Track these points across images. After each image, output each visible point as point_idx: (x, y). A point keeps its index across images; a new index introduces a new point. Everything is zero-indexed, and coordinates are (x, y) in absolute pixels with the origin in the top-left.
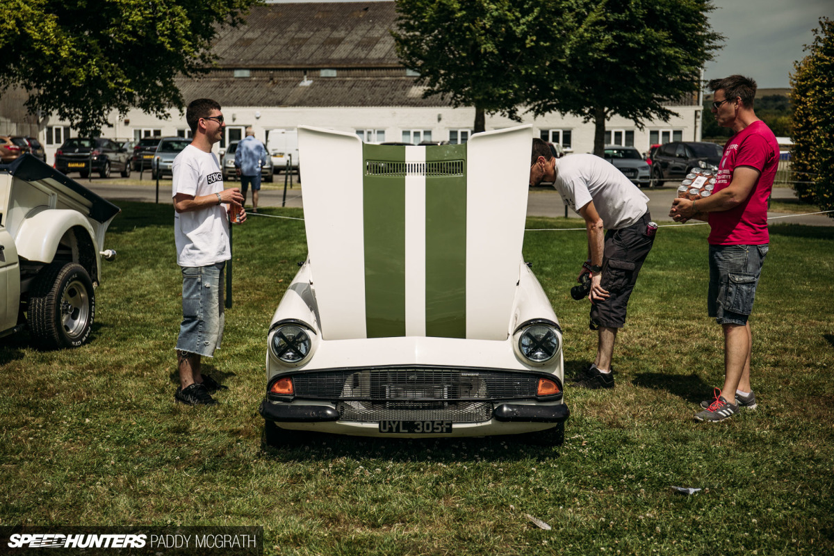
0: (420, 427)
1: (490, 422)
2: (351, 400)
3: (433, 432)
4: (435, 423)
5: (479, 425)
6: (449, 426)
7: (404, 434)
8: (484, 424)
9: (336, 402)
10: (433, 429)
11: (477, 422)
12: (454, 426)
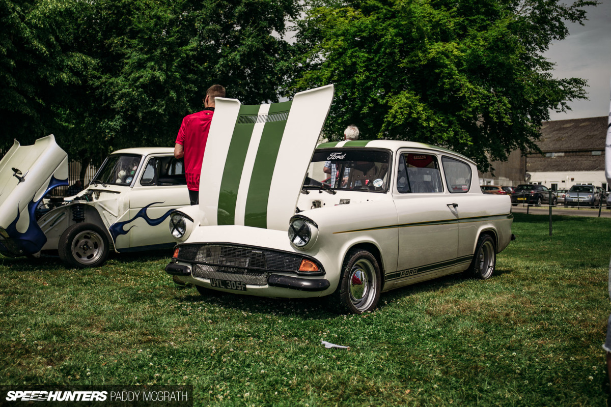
0: (229, 285)
1: (267, 286)
2: (201, 264)
3: (236, 289)
4: (237, 283)
5: (261, 287)
6: (244, 286)
7: (222, 289)
8: (264, 287)
9: (193, 264)
10: (237, 287)
11: (260, 285)
12: (248, 286)
